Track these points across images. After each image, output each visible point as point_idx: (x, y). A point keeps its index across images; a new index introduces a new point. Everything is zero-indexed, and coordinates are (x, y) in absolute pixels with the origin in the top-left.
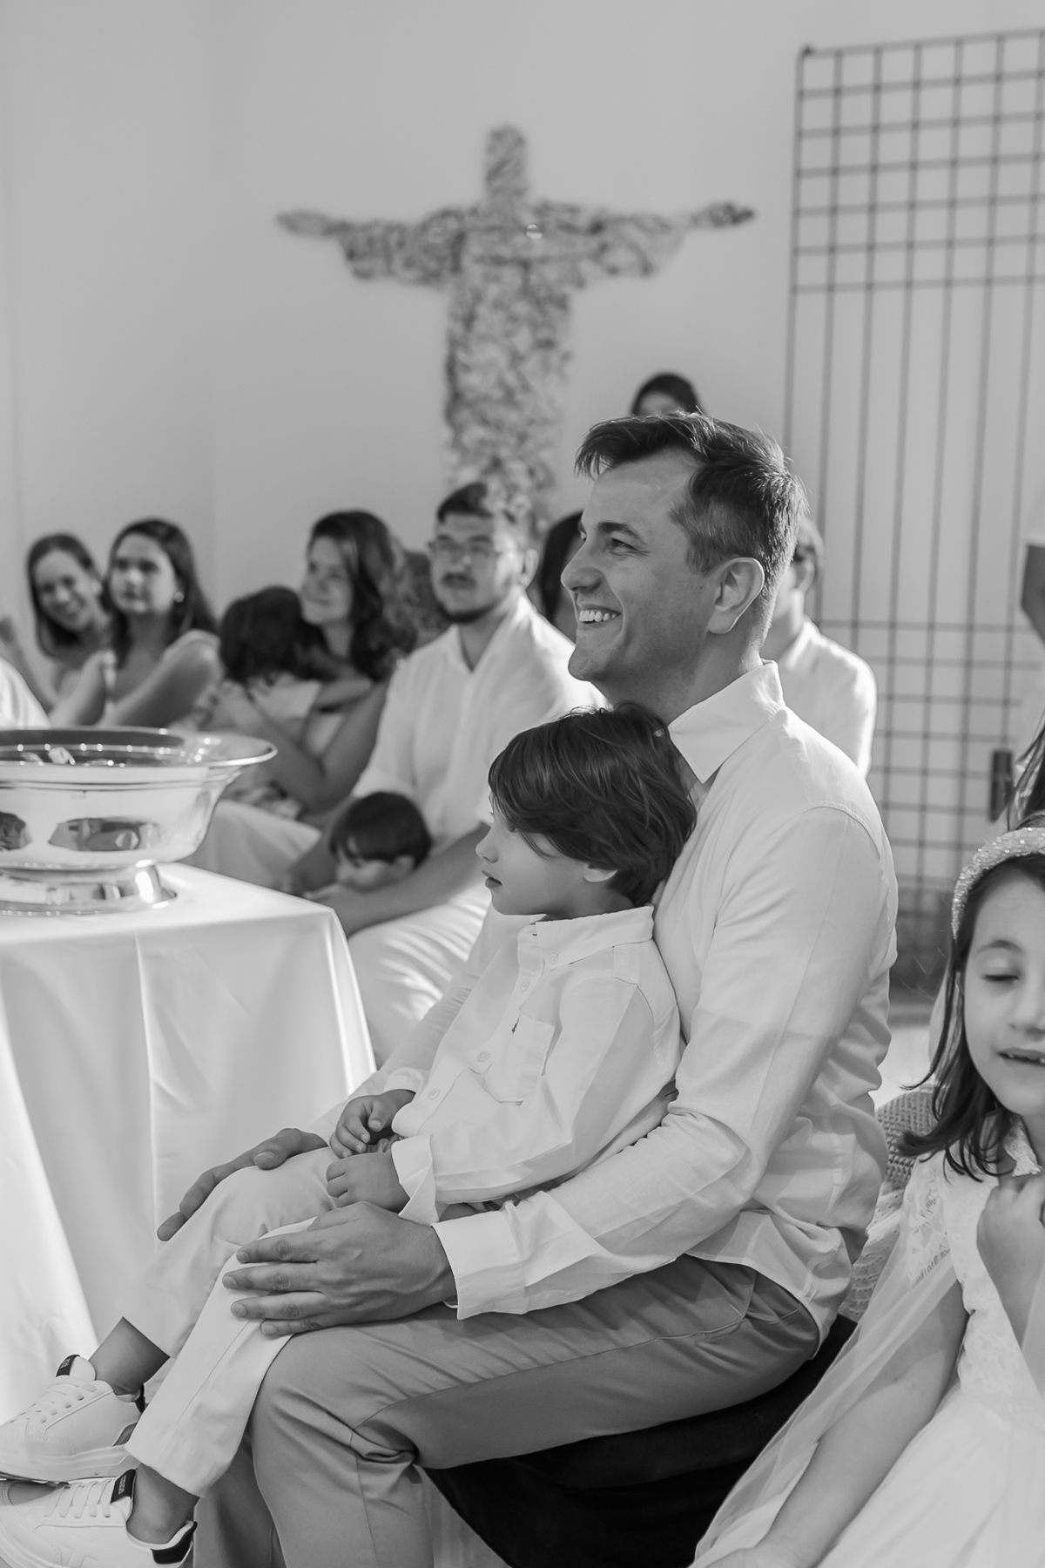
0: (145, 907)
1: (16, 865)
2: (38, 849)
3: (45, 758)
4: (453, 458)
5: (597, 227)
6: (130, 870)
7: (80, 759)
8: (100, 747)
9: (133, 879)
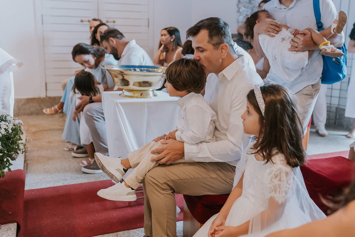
0: (150, 97)
1: (128, 89)
2: (131, 86)
3: (135, 70)
4: (238, 14)
6: (149, 91)
7: (141, 71)
8: (145, 69)
9: (149, 93)
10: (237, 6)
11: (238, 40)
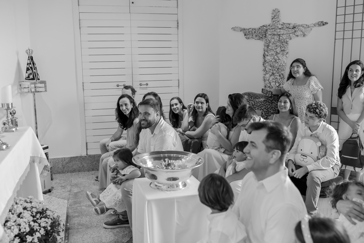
4: (264, 73)
5: (294, 27)
10: (263, 65)
11: (265, 101)
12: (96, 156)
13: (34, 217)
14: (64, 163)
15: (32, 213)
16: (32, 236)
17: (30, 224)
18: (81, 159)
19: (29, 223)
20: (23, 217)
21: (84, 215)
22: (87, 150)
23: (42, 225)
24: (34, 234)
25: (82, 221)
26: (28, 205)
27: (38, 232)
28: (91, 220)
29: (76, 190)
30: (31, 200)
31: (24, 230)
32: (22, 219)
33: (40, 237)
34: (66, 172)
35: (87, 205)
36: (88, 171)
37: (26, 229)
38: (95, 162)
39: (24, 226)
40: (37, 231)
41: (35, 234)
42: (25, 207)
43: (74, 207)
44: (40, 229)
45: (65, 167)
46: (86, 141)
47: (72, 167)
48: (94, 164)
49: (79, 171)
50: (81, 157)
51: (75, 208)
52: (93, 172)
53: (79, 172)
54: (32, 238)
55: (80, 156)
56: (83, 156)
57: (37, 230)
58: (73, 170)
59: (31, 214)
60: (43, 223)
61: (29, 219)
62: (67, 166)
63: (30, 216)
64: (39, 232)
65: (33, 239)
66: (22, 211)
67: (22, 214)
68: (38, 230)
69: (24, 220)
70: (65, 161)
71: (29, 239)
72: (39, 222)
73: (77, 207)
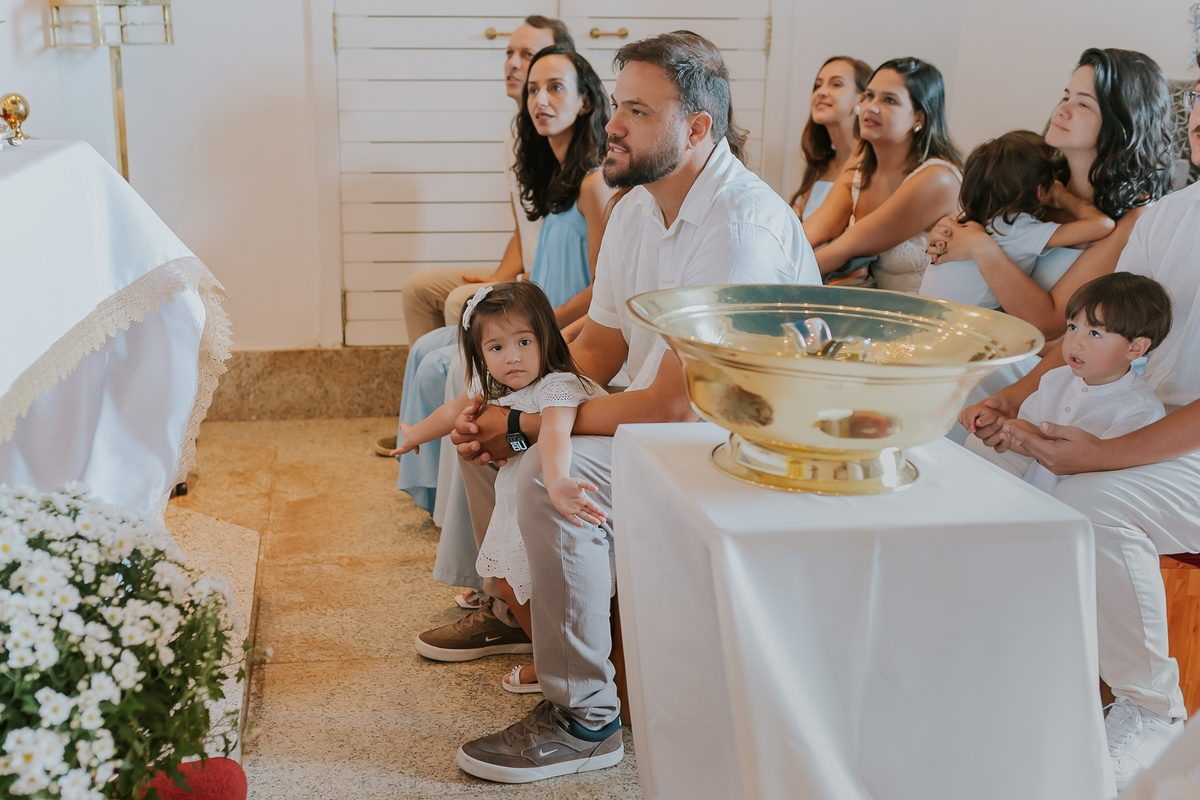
12: (382, 355)
13: (84, 589)
14: (244, 374)
15: (75, 568)
16: (69, 690)
17: (63, 625)
18: (320, 361)
19: (59, 619)
20: (24, 589)
21: (334, 604)
22: (344, 325)
23: (131, 637)
24: (82, 685)
25: (322, 629)
26: (58, 528)
27: (103, 674)
28: (362, 625)
29: (293, 493)
30: (78, 504)
31: (29, 661)
32: (18, 596)
33: (116, 700)
34: (254, 418)
35: (347, 560)
36: (347, 417)
37: (39, 654)
38: (377, 381)
39: (26, 635)
40: (97, 666)
41: (89, 687)
42: (42, 534)
43: (286, 566)
44: (117, 660)
45: (249, 394)
46: (343, 282)
47: (278, 393)
48: (374, 386)
49: (309, 414)
50: (318, 353)
51: (290, 569)
52: (369, 422)
53: (309, 417)
54: (70, 702)
55: (315, 351)
56: (326, 351)
57: (98, 658)
58: (282, 409)
59: (71, 574)
60: (133, 624)
61: (57, 600)
62: (258, 392)
63: (65, 581)
64: (109, 671)
65: (75, 709)
66: (22, 552)
67: (20, 571)
68: (107, 662)
69: (31, 601)
70: (248, 365)
71: (55, 710)
72: (112, 617)
73: (299, 565)
